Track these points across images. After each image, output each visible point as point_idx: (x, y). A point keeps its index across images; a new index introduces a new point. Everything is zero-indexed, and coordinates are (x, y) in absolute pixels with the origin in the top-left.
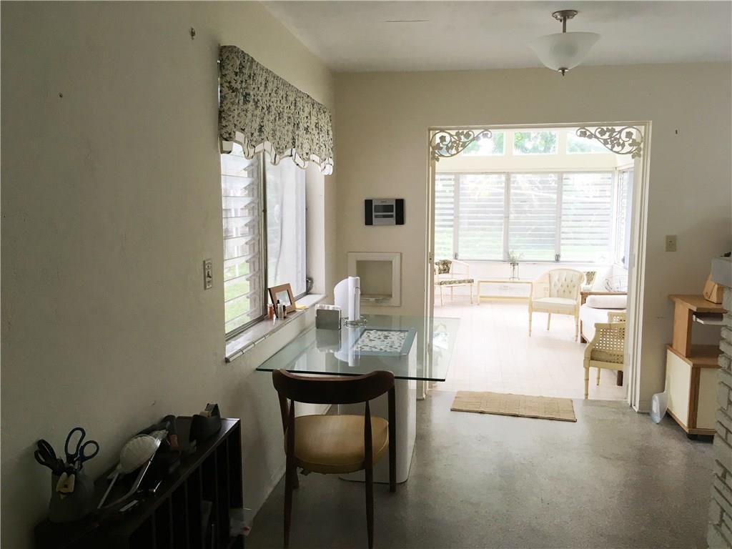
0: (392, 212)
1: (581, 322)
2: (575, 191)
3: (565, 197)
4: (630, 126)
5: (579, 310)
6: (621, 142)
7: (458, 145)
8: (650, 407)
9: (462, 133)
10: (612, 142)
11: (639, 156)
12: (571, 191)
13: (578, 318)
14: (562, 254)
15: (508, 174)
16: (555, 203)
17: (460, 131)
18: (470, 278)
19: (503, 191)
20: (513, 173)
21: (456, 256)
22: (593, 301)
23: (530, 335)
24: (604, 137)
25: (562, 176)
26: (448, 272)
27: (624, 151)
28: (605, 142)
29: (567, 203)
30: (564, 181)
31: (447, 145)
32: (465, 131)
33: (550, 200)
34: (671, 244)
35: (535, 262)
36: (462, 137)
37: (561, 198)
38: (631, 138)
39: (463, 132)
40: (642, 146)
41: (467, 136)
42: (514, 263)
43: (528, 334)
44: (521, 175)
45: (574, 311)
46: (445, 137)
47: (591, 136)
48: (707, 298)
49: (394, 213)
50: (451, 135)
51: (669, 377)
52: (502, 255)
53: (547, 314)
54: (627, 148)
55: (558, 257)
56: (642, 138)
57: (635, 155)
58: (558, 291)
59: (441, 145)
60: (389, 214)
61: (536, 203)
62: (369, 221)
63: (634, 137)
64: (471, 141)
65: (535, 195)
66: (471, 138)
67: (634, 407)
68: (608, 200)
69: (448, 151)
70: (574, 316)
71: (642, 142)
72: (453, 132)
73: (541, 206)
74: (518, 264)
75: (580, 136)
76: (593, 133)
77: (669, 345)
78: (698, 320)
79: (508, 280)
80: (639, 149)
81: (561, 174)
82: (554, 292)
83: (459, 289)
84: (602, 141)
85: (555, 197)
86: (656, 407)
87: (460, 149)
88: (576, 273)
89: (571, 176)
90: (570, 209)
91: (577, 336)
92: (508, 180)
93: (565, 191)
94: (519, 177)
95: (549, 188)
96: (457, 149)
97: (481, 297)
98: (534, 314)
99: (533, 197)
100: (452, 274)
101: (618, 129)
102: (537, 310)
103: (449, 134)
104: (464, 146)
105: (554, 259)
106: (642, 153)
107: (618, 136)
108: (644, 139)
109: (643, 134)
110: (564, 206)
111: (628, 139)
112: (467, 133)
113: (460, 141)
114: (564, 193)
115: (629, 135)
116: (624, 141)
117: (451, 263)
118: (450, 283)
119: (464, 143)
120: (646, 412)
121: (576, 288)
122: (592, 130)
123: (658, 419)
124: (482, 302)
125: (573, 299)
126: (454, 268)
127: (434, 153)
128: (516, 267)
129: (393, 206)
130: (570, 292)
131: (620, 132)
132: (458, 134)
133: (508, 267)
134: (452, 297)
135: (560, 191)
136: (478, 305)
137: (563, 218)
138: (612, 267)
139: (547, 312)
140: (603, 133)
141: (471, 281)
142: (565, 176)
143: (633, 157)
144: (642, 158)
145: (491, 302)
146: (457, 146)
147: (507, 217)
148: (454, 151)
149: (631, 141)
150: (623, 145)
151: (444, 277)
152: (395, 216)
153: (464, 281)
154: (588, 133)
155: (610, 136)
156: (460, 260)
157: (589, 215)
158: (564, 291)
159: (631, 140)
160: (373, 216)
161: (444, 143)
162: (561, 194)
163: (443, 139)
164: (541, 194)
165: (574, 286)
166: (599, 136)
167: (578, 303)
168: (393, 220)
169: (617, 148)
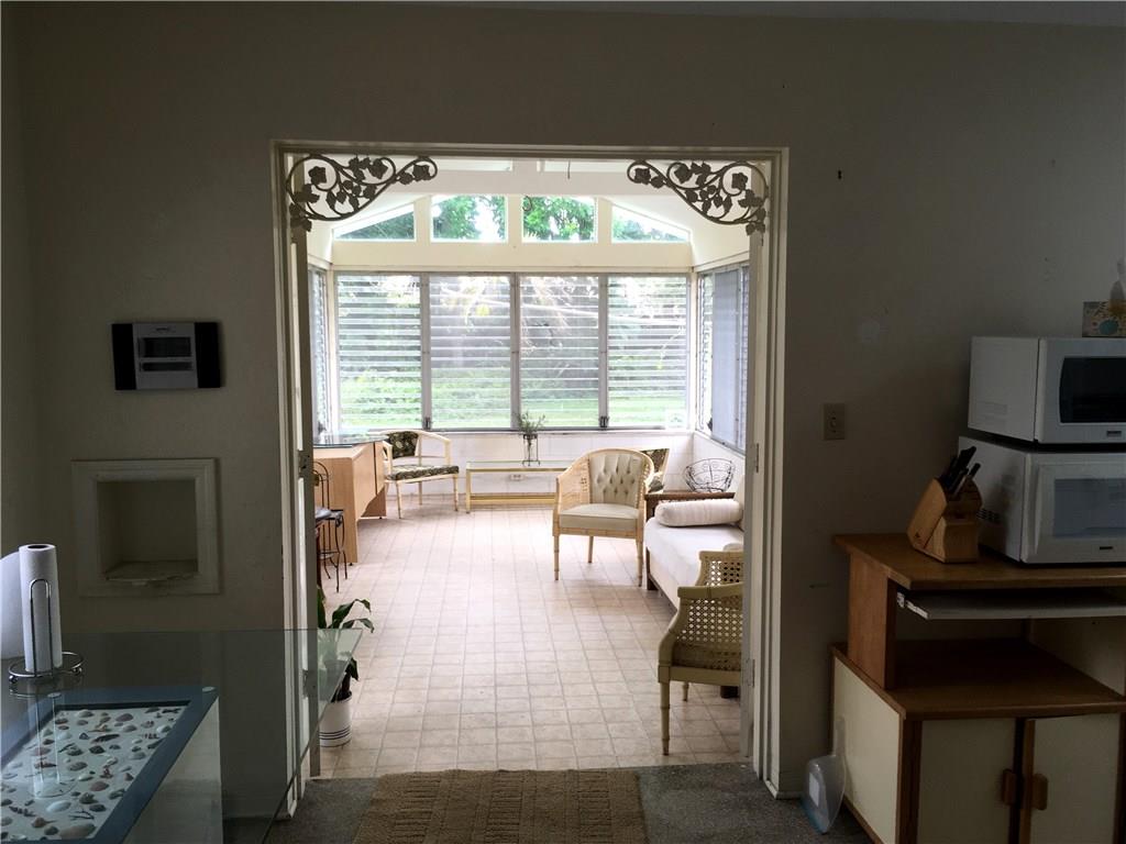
0: (189, 355)
1: (648, 552)
2: (626, 306)
3: (613, 317)
4: (741, 161)
5: (642, 529)
6: (724, 197)
7: (357, 191)
8: (804, 787)
9: (366, 164)
10: (704, 195)
11: (762, 228)
12: (619, 306)
13: (642, 543)
14: (611, 415)
15: (515, 278)
16: (597, 327)
17: (361, 158)
18: (452, 464)
19: (508, 305)
20: (524, 274)
21: (427, 424)
22: (668, 513)
23: (557, 579)
24: (686, 185)
25: (607, 281)
26: (412, 454)
27: (730, 217)
28: (690, 198)
29: (617, 327)
30: (610, 289)
31: (329, 191)
32: (372, 158)
33: (588, 321)
34: (835, 424)
35: (566, 431)
36: (366, 172)
37: (607, 318)
38: (742, 188)
39: (367, 160)
40: (766, 206)
41: (378, 170)
42: (529, 433)
43: (554, 579)
44: (538, 278)
45: (634, 531)
46: (323, 169)
47: (659, 182)
48: (917, 545)
49: (193, 359)
50: (338, 168)
51: (843, 721)
52: (509, 420)
53: (588, 538)
54: (737, 211)
55: (604, 420)
56: (766, 187)
57: (753, 227)
58: (605, 491)
59: (314, 191)
60: (180, 359)
61: (564, 327)
62: (125, 380)
63: (748, 186)
64: (388, 183)
65: (563, 313)
66: (387, 175)
67: (768, 783)
68: (681, 322)
69: (332, 207)
70: (634, 541)
71: (766, 197)
72: (344, 160)
73: (575, 332)
74: (536, 437)
75: (636, 180)
76: (664, 173)
77: (840, 646)
78: (911, 606)
79: (520, 466)
80: (760, 214)
81: (604, 278)
82: (599, 493)
83: (432, 485)
84: (683, 192)
85: (596, 315)
86: (815, 789)
87: (362, 201)
88: (635, 457)
89: (621, 281)
90: (620, 338)
91: (641, 577)
92: (515, 286)
93: (612, 306)
94: (536, 281)
95: (586, 301)
96: (354, 202)
97: (472, 497)
98: (563, 537)
99: (560, 317)
100: (420, 457)
101: (715, 166)
102: (569, 531)
103: (333, 163)
104: (371, 194)
105: (597, 425)
106: (766, 221)
107: (716, 183)
108: (770, 191)
109: (768, 180)
110: (611, 332)
111: (737, 191)
112: (378, 162)
113: (360, 182)
114: (610, 309)
115: (739, 180)
116: (729, 196)
117: (416, 436)
118: (415, 475)
119: (373, 186)
120: (795, 796)
121: (636, 483)
122: (662, 166)
123: (823, 821)
124: (474, 507)
125: (633, 506)
126: (424, 446)
127: (297, 209)
128: (533, 441)
129: (189, 339)
130: (627, 493)
131: (721, 174)
132: (354, 165)
133: (519, 441)
134: (421, 500)
135: (603, 306)
136: (468, 513)
137: (612, 353)
138: (692, 436)
139: (586, 534)
140: (684, 174)
141: (454, 470)
142: (610, 281)
143: (749, 231)
144: (767, 235)
145: (491, 508)
146: (355, 193)
147: (516, 353)
148: (346, 207)
149: (743, 196)
150: (728, 205)
151: (405, 463)
152: (194, 365)
153: (440, 471)
154: (653, 174)
155: (700, 182)
156: (434, 431)
157: (655, 348)
158: (616, 491)
159: (744, 192)
160: (137, 366)
161: (321, 185)
162: (606, 313)
163: (318, 175)
164: (574, 311)
165: (633, 482)
166: (676, 180)
167: (641, 515)
168: (191, 377)
169: (715, 211)
